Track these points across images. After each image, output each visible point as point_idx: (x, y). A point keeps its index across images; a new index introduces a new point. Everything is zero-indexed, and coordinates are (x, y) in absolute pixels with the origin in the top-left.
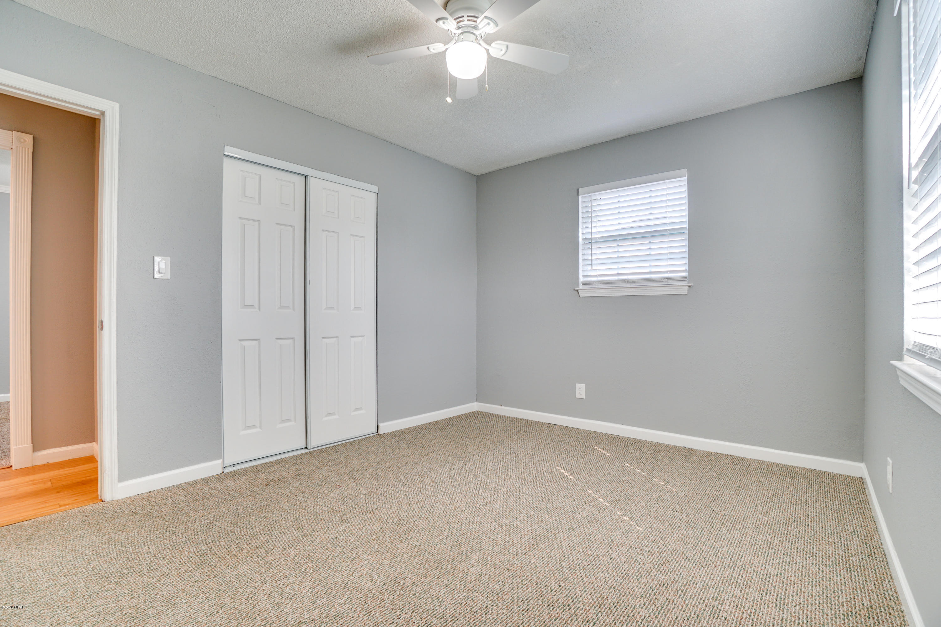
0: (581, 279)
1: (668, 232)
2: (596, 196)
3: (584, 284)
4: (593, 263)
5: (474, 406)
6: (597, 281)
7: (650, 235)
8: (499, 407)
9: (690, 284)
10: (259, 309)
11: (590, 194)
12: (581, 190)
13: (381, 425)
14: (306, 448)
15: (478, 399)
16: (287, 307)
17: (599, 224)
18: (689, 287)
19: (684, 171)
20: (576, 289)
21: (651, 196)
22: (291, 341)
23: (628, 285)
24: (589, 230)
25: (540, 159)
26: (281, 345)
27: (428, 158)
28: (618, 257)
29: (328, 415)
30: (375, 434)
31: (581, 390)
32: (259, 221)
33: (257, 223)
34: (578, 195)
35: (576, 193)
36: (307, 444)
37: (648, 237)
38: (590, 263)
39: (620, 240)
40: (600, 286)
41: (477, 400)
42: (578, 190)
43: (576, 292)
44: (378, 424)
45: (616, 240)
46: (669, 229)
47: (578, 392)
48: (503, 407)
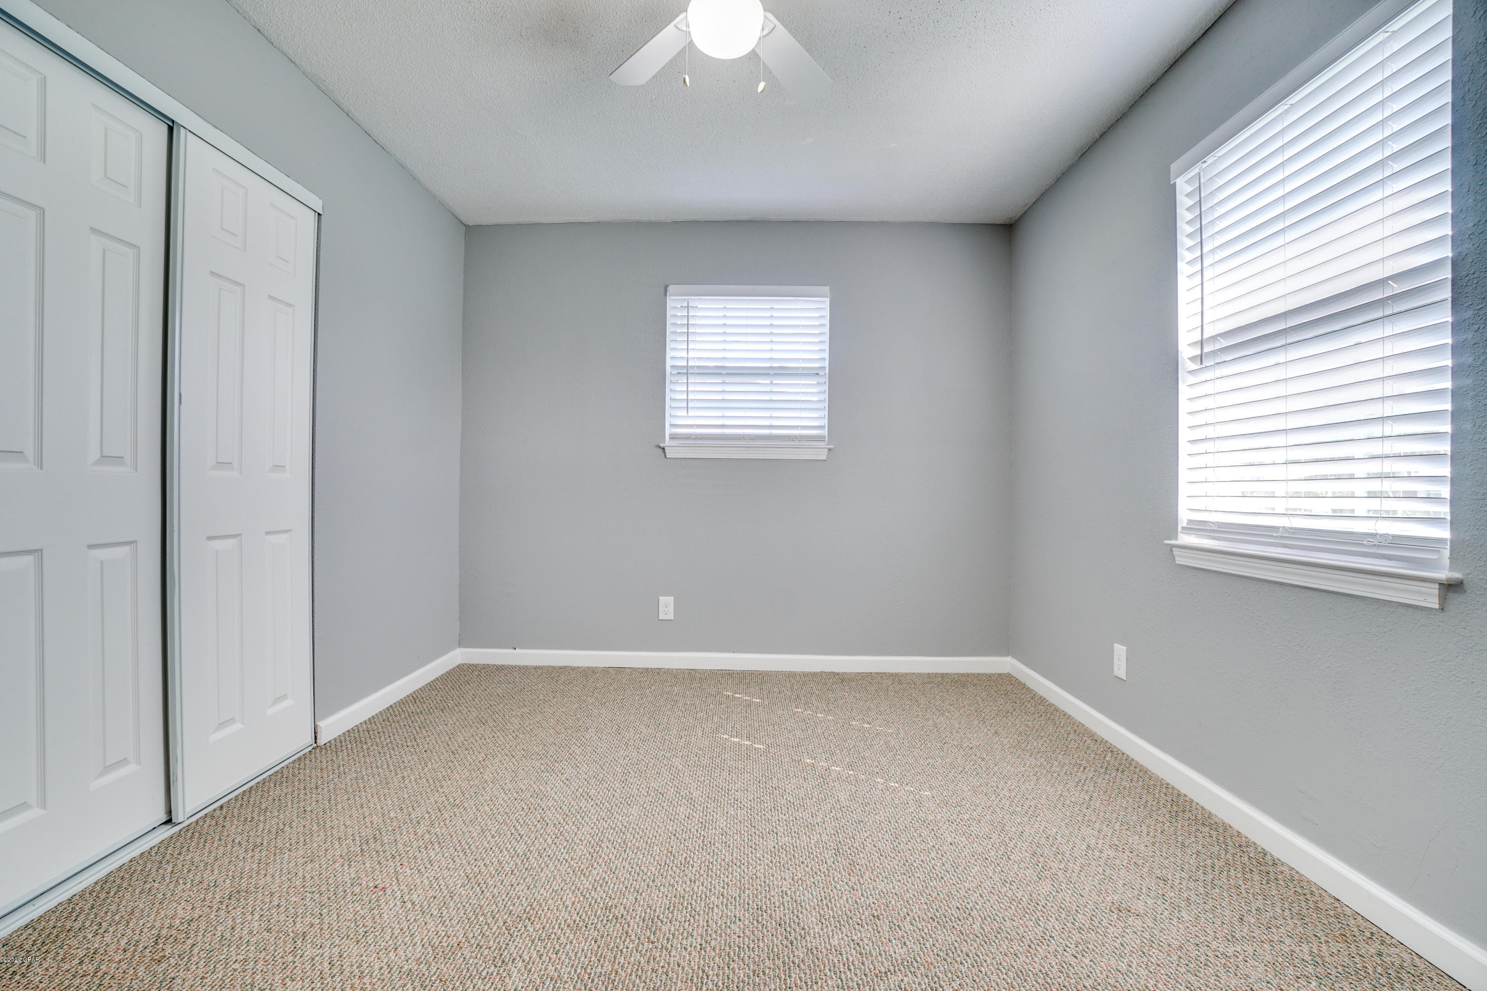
0: (668, 431)
1: (800, 372)
2: (695, 301)
3: (673, 437)
4: (690, 405)
5: (458, 656)
6: (695, 435)
7: (772, 372)
8: (511, 651)
9: (832, 447)
10: (40, 464)
11: (686, 298)
12: (671, 288)
13: (321, 724)
14: (169, 821)
15: (462, 642)
16: (118, 460)
17: (698, 346)
18: (829, 450)
19: (827, 289)
20: (661, 445)
21: (772, 316)
22: (126, 549)
23: (744, 443)
24: (684, 354)
25: (599, 222)
26: (102, 562)
27: (403, 166)
28: (724, 400)
29: (222, 725)
30: (310, 748)
31: (667, 607)
32: (43, 210)
33: (33, 214)
34: (666, 295)
35: (663, 292)
36: (169, 812)
37: (768, 374)
38: (685, 405)
39: (727, 374)
40: (699, 442)
41: (461, 644)
42: (666, 287)
43: (660, 451)
44: (317, 724)
45: (721, 374)
46: (802, 368)
47: (661, 609)
48: (518, 651)
